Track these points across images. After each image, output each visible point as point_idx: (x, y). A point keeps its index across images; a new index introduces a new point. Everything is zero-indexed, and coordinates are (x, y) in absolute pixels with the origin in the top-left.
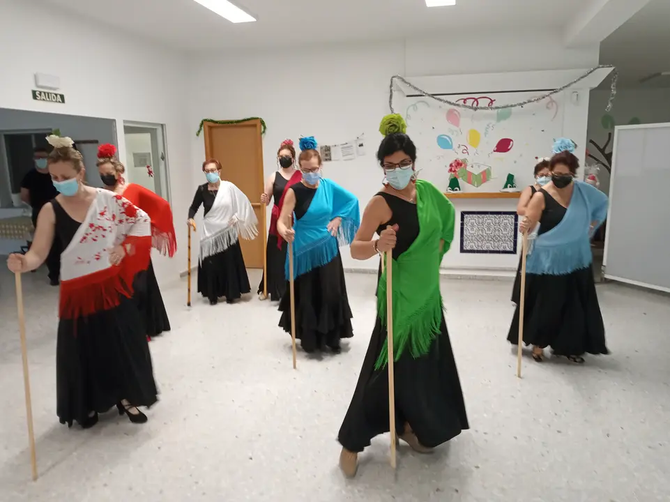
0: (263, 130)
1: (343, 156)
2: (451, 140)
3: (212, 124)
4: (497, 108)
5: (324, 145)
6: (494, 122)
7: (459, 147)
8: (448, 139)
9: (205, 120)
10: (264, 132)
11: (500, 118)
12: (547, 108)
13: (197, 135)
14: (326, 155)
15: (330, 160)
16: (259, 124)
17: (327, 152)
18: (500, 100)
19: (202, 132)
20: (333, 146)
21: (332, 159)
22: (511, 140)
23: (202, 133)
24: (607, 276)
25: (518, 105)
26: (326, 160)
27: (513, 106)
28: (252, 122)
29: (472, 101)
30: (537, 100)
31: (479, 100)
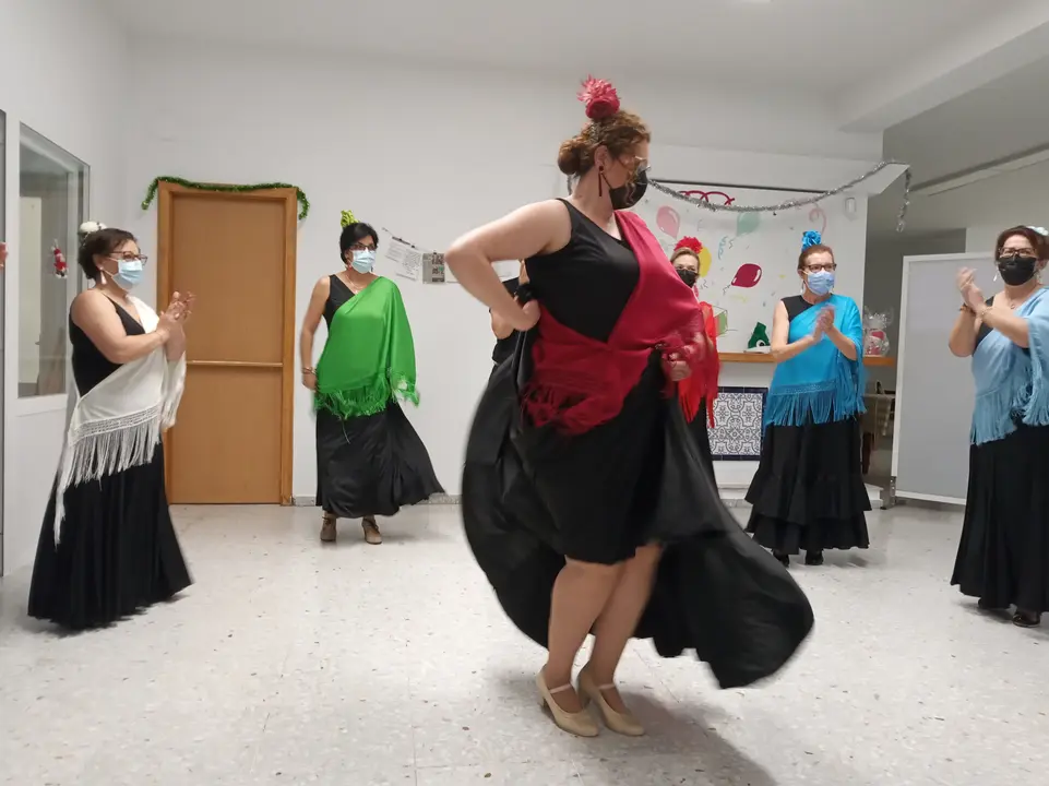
0: (300, 210)
3: (177, 188)
4: (740, 210)
5: (431, 252)
6: (732, 235)
9: (164, 179)
10: (305, 214)
11: (745, 228)
12: (811, 219)
13: (145, 207)
14: (435, 271)
15: (443, 280)
16: (291, 197)
17: (435, 266)
18: (743, 198)
19: (154, 201)
21: (446, 279)
22: (758, 268)
24: (899, 494)
25: (770, 209)
26: (435, 280)
27: (763, 209)
28: (276, 193)
29: (698, 196)
30: (797, 204)
31: (709, 196)
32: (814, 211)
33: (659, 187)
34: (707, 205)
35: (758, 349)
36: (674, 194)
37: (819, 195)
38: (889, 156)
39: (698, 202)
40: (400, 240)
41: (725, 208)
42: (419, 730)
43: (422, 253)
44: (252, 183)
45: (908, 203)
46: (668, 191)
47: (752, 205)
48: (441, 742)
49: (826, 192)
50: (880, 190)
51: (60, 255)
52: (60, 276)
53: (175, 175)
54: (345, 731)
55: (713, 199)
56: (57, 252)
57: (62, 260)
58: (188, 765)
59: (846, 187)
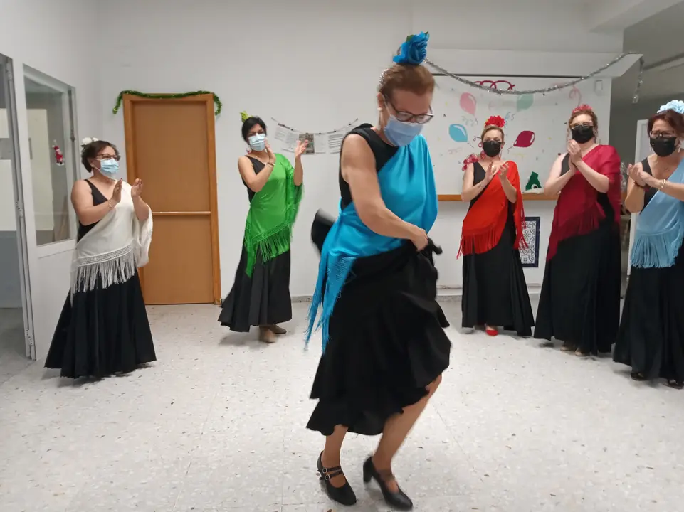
0: (216, 109)
1: (331, 147)
2: (465, 131)
3: (136, 98)
4: (518, 93)
5: (305, 133)
6: (513, 111)
7: (475, 140)
8: (462, 129)
9: (126, 92)
10: (219, 111)
11: (523, 105)
12: (570, 97)
13: (115, 112)
15: (313, 152)
16: (210, 100)
18: (521, 84)
20: (317, 134)
21: (315, 151)
22: (532, 133)
23: (121, 109)
25: (540, 92)
26: (308, 152)
27: (535, 92)
28: (199, 98)
29: (489, 84)
30: (560, 87)
31: (497, 84)
32: (572, 91)
33: (461, 80)
34: (495, 90)
35: (533, 190)
36: (472, 84)
37: (575, 80)
38: (628, 48)
39: (489, 88)
40: (283, 126)
41: (508, 93)
42: (287, 475)
43: (298, 134)
44: (183, 92)
45: (641, 82)
46: (467, 82)
47: (527, 90)
48: (301, 485)
49: (581, 77)
50: (620, 74)
51: (58, 150)
52: (59, 164)
53: (133, 89)
54: (238, 476)
55: (500, 87)
56: (56, 148)
57: (60, 153)
58: (135, 501)
59: (595, 73)
